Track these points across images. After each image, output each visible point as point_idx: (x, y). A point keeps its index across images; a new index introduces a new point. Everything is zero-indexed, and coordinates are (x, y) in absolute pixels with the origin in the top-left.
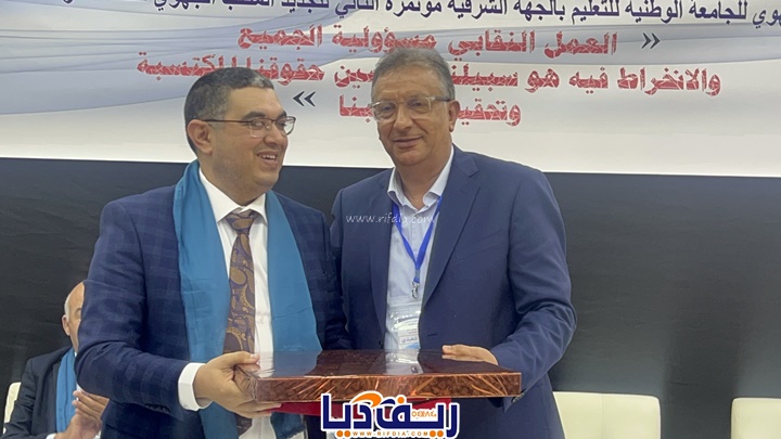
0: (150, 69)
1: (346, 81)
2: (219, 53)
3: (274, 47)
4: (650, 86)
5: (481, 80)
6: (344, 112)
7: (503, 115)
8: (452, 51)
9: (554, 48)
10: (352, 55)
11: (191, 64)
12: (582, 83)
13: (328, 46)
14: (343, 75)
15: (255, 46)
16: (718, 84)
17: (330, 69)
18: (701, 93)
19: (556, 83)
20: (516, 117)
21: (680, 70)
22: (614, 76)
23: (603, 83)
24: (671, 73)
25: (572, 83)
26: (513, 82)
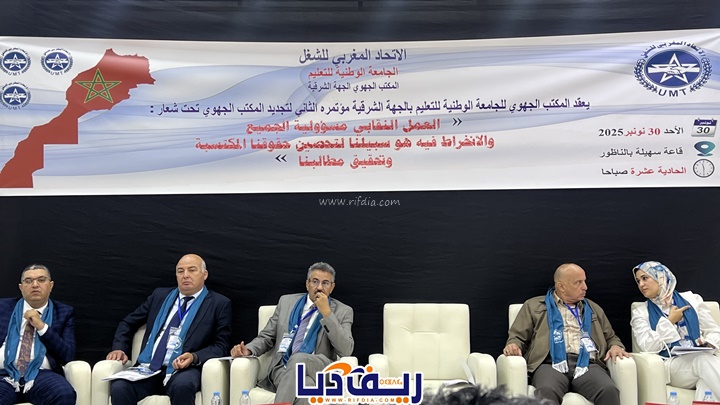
0: (202, 147)
1: (302, 148)
2: (237, 137)
3: (265, 132)
4: (458, 145)
5: (371, 145)
6: (302, 164)
7: (383, 162)
8: (355, 131)
9: (408, 127)
10: (305, 135)
11: (223, 143)
12: (423, 145)
13: (292, 131)
14: (300, 146)
15: (255, 133)
16: (492, 142)
17: (293, 143)
18: (484, 147)
19: (410, 145)
20: (390, 163)
21: (473, 136)
22: (439, 141)
23: (433, 144)
24: (468, 137)
25: (418, 145)
26: (388, 145)
